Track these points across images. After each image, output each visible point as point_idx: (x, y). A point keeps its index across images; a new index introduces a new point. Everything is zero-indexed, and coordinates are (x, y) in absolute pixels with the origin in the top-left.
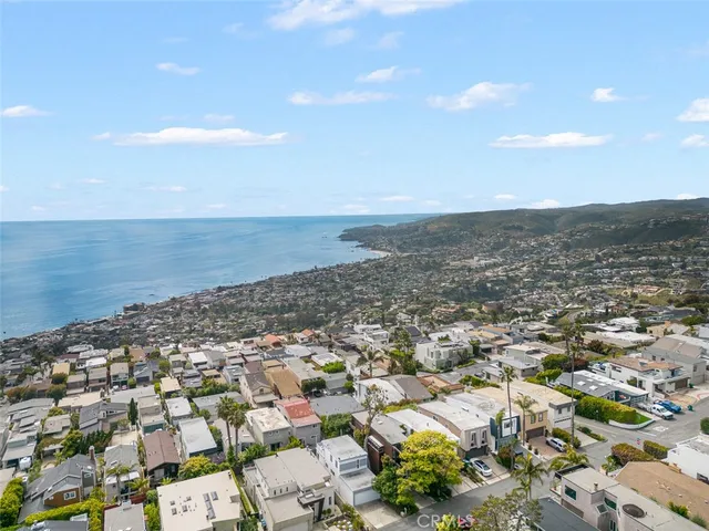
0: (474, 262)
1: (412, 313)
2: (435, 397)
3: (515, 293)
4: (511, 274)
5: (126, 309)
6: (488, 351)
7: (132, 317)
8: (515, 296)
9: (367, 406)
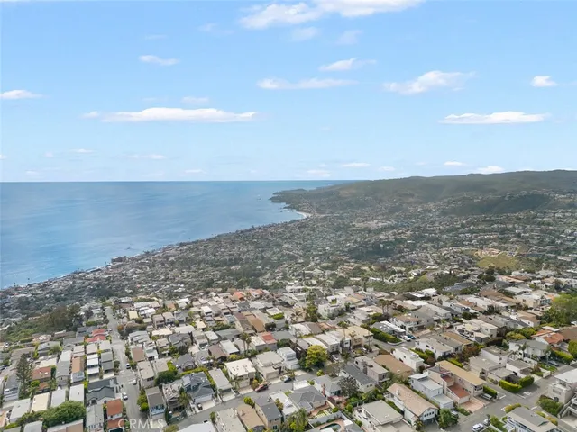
0: (373, 224)
1: (324, 269)
2: (323, 332)
3: (400, 252)
4: (398, 237)
5: (113, 261)
6: (354, 308)
7: (118, 267)
8: (399, 255)
9: (295, 336)
